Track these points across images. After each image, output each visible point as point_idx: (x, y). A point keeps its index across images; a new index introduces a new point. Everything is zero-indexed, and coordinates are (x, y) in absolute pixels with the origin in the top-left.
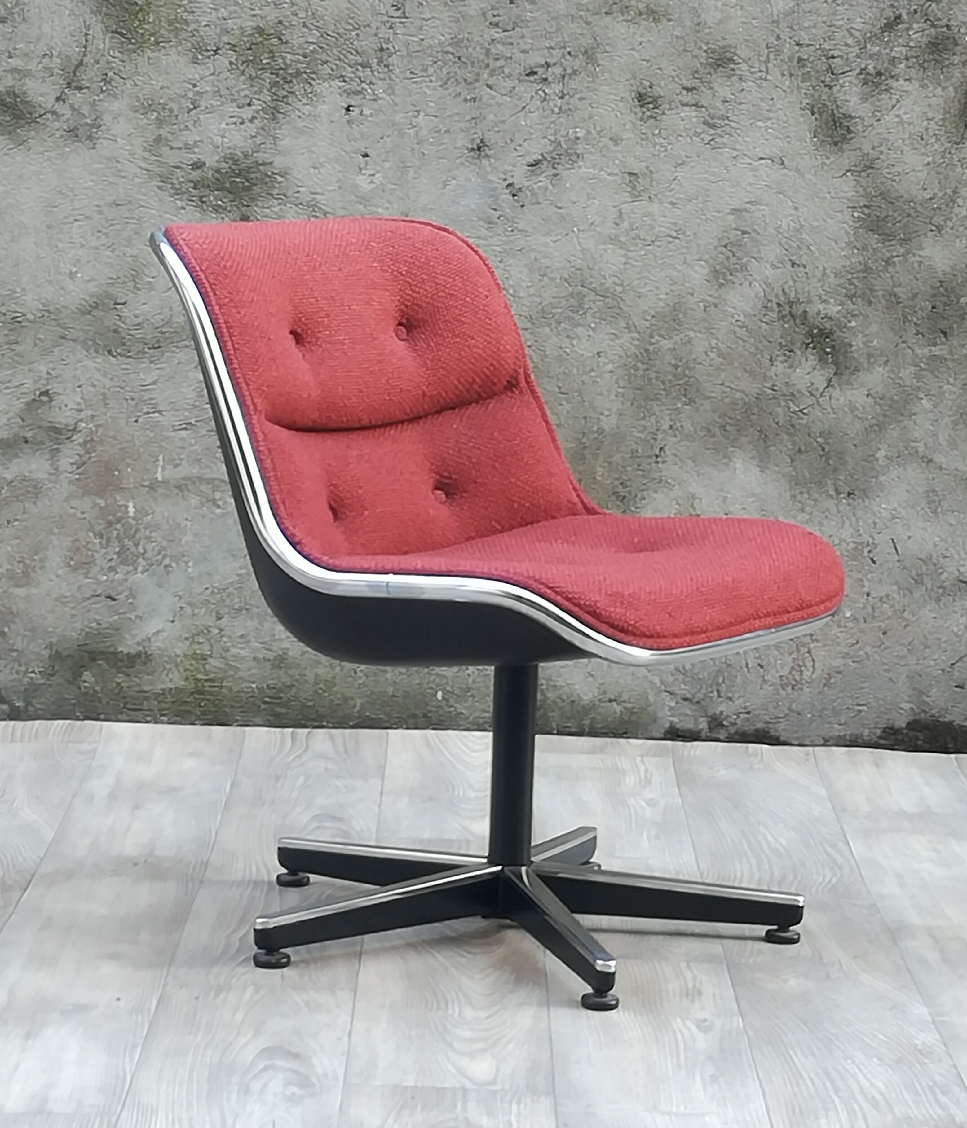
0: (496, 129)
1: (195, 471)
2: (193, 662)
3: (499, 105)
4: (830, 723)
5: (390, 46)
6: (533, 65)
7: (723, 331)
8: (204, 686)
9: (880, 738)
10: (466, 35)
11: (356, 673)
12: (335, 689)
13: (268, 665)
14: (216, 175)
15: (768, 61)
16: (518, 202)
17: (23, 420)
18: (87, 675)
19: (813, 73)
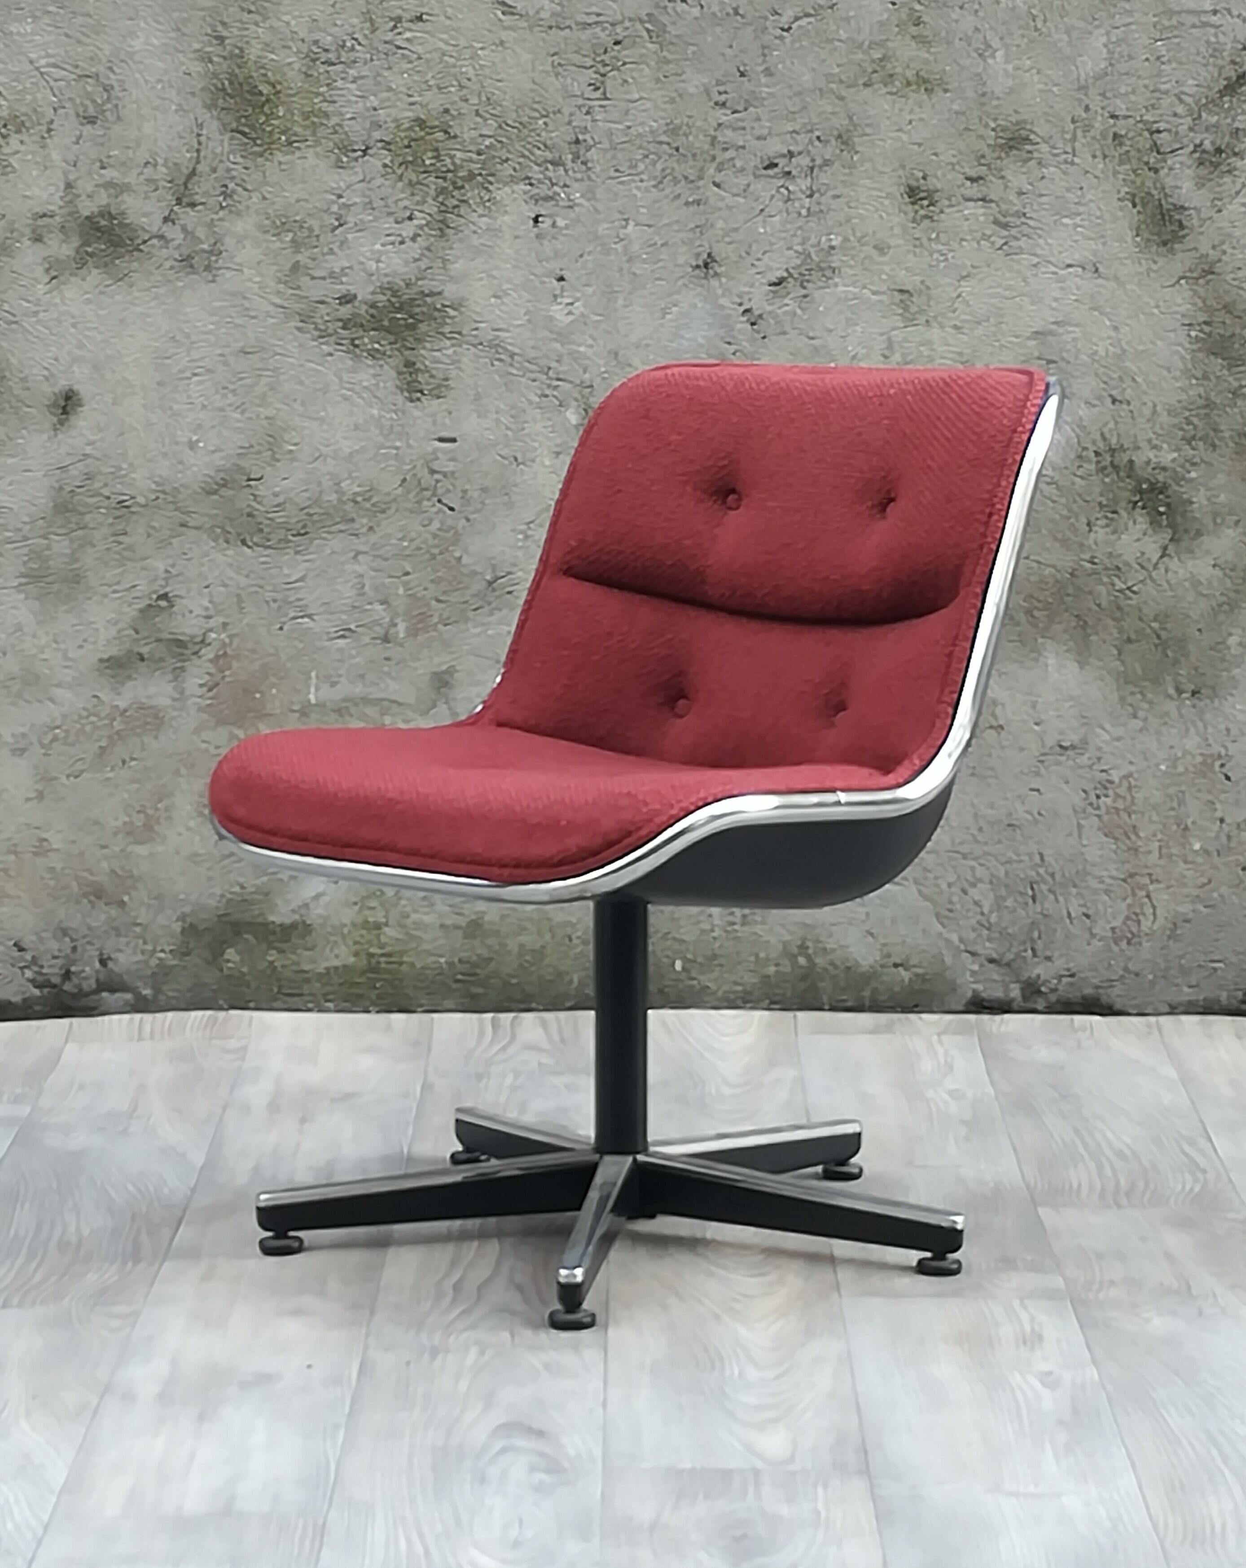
0: (727, 239)
1: (358, 690)
2: (364, 932)
3: (730, 208)
4: (1177, 985)
5: (587, 137)
6: (772, 155)
8: (379, 963)
9: (1241, 1002)
10: (686, 120)
11: (571, 940)
12: (546, 961)
13: (459, 933)
14: (372, 311)
15: (1074, 138)
16: (758, 332)
17: (137, 632)
18: (231, 953)
19: (1133, 153)
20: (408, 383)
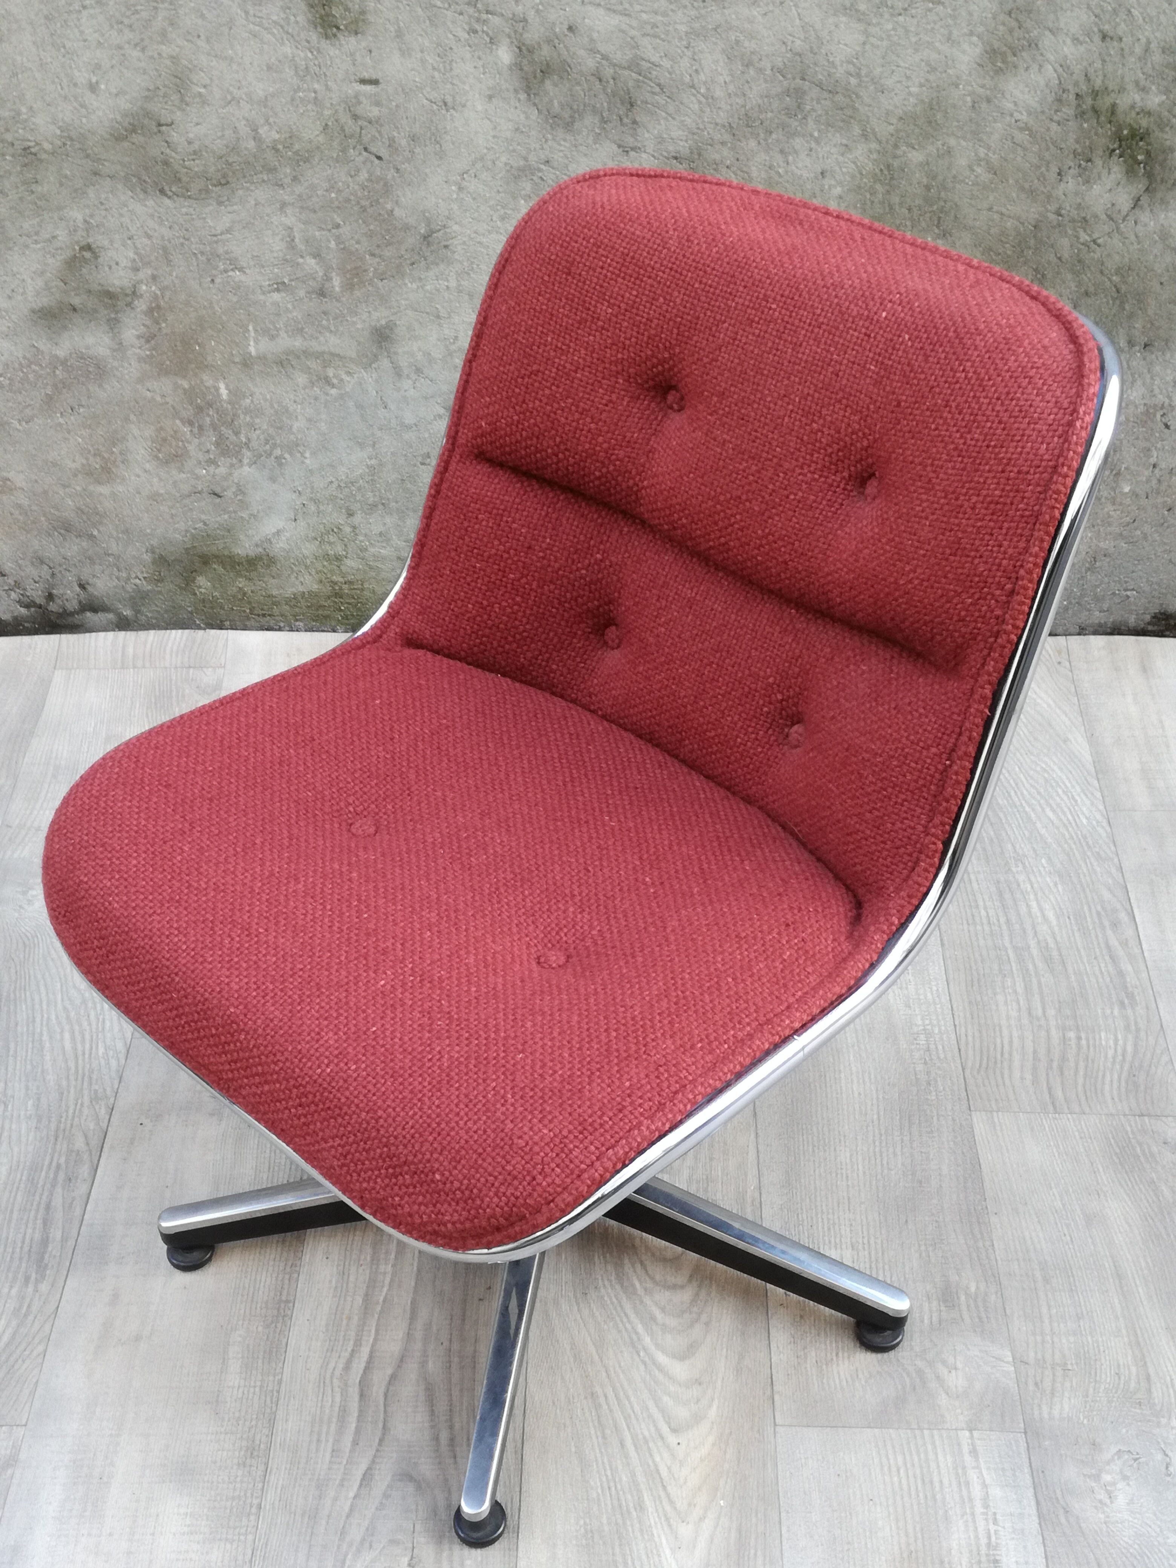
1: (298, 343)
2: (325, 563)
4: (1089, 610)
7: (996, 136)
8: (341, 589)
9: (1149, 624)
17: (66, 283)
18: (201, 580)
20: (321, 17)
